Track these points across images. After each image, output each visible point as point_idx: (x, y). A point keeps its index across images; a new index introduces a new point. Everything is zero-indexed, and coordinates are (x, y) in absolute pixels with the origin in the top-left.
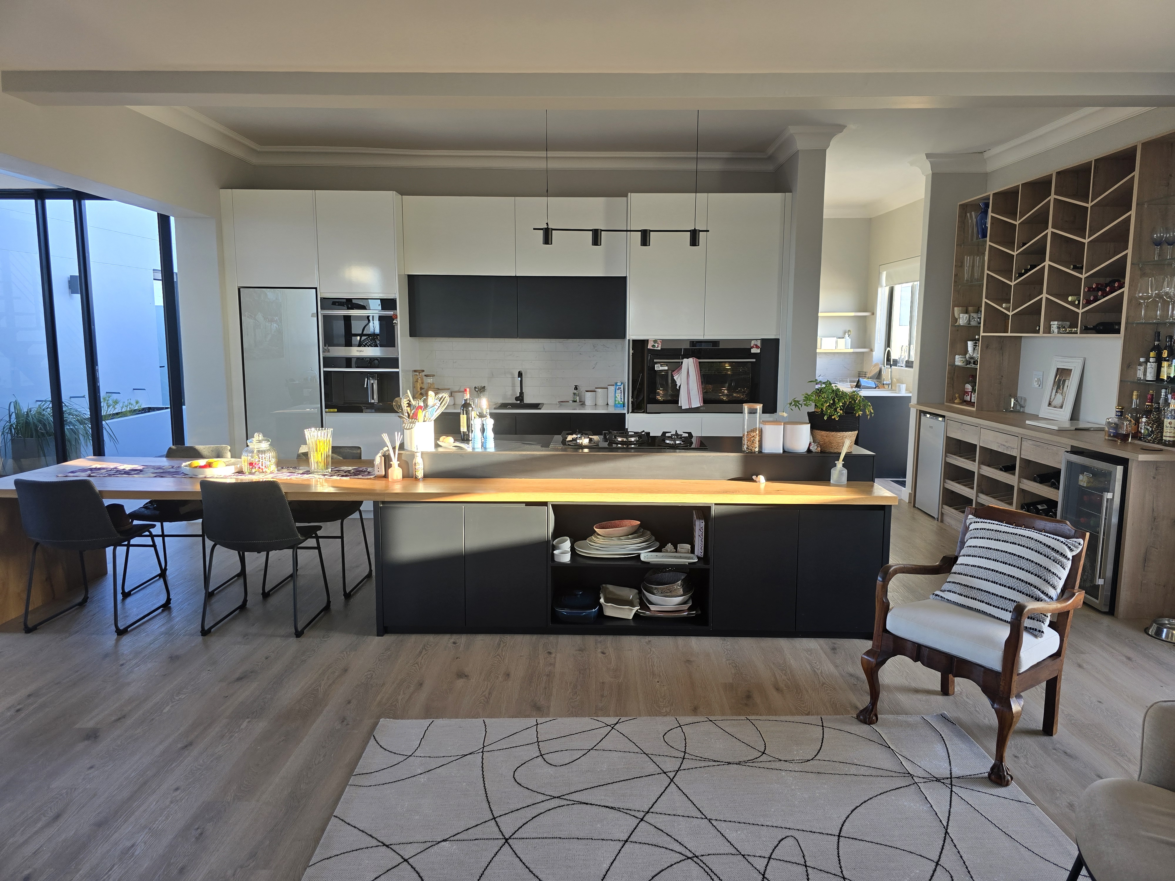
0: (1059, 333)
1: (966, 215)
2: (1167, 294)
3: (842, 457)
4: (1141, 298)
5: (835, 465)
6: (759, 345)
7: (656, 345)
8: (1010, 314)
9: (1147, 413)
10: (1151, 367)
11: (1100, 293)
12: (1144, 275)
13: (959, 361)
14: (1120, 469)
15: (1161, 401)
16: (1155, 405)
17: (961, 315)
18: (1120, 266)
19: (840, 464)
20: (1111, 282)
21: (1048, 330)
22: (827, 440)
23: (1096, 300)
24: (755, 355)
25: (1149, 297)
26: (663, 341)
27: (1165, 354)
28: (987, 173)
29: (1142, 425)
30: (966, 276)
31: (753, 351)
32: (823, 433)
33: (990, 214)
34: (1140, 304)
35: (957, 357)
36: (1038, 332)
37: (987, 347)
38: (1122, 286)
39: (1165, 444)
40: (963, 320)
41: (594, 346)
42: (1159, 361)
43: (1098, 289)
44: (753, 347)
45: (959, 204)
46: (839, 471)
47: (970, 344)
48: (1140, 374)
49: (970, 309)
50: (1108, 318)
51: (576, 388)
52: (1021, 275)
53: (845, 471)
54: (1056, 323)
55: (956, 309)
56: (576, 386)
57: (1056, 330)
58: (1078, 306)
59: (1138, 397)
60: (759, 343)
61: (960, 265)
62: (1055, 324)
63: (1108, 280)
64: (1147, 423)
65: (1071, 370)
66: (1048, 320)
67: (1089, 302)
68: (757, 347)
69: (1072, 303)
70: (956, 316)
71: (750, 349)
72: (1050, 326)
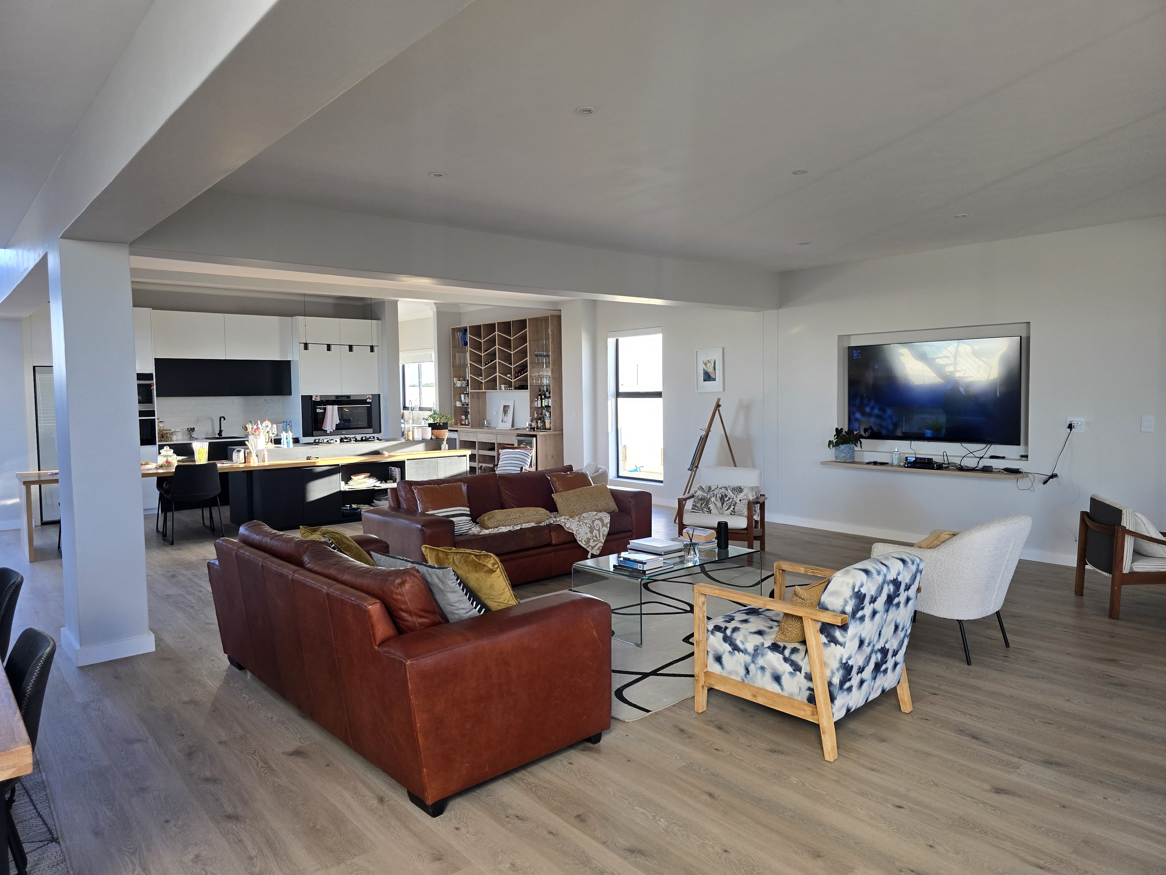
0: (505, 390)
1: (455, 333)
2: (541, 375)
3: (445, 440)
4: (534, 376)
5: (443, 443)
6: (371, 397)
7: (317, 398)
8: (483, 381)
9: (540, 419)
10: (539, 401)
11: (519, 374)
12: (533, 367)
13: (458, 404)
14: (535, 438)
15: (544, 414)
16: (542, 416)
17: (458, 382)
18: (526, 363)
19: (445, 442)
20: (523, 369)
21: (500, 389)
22: (438, 433)
23: (518, 377)
24: (369, 403)
25: (536, 376)
26: (321, 396)
27: (543, 397)
28: (460, 313)
29: (539, 424)
30: (457, 362)
31: (368, 401)
32: (436, 431)
33: (468, 335)
34: (533, 378)
35: (457, 402)
36: (496, 389)
37: (473, 397)
38: (527, 371)
39: (547, 430)
40: (459, 384)
42: (542, 399)
43: (518, 372)
44: (367, 399)
45: (450, 327)
46: (445, 445)
47: (462, 396)
48: (536, 405)
49: (461, 379)
50: (522, 383)
52: (486, 364)
53: (447, 445)
55: (454, 378)
57: (504, 389)
58: (511, 379)
59: (537, 413)
61: (454, 357)
62: (503, 386)
63: (521, 368)
64: (540, 423)
65: (509, 406)
66: (500, 384)
67: (516, 377)
68: (370, 399)
69: (509, 377)
70: (455, 382)
72: (501, 387)
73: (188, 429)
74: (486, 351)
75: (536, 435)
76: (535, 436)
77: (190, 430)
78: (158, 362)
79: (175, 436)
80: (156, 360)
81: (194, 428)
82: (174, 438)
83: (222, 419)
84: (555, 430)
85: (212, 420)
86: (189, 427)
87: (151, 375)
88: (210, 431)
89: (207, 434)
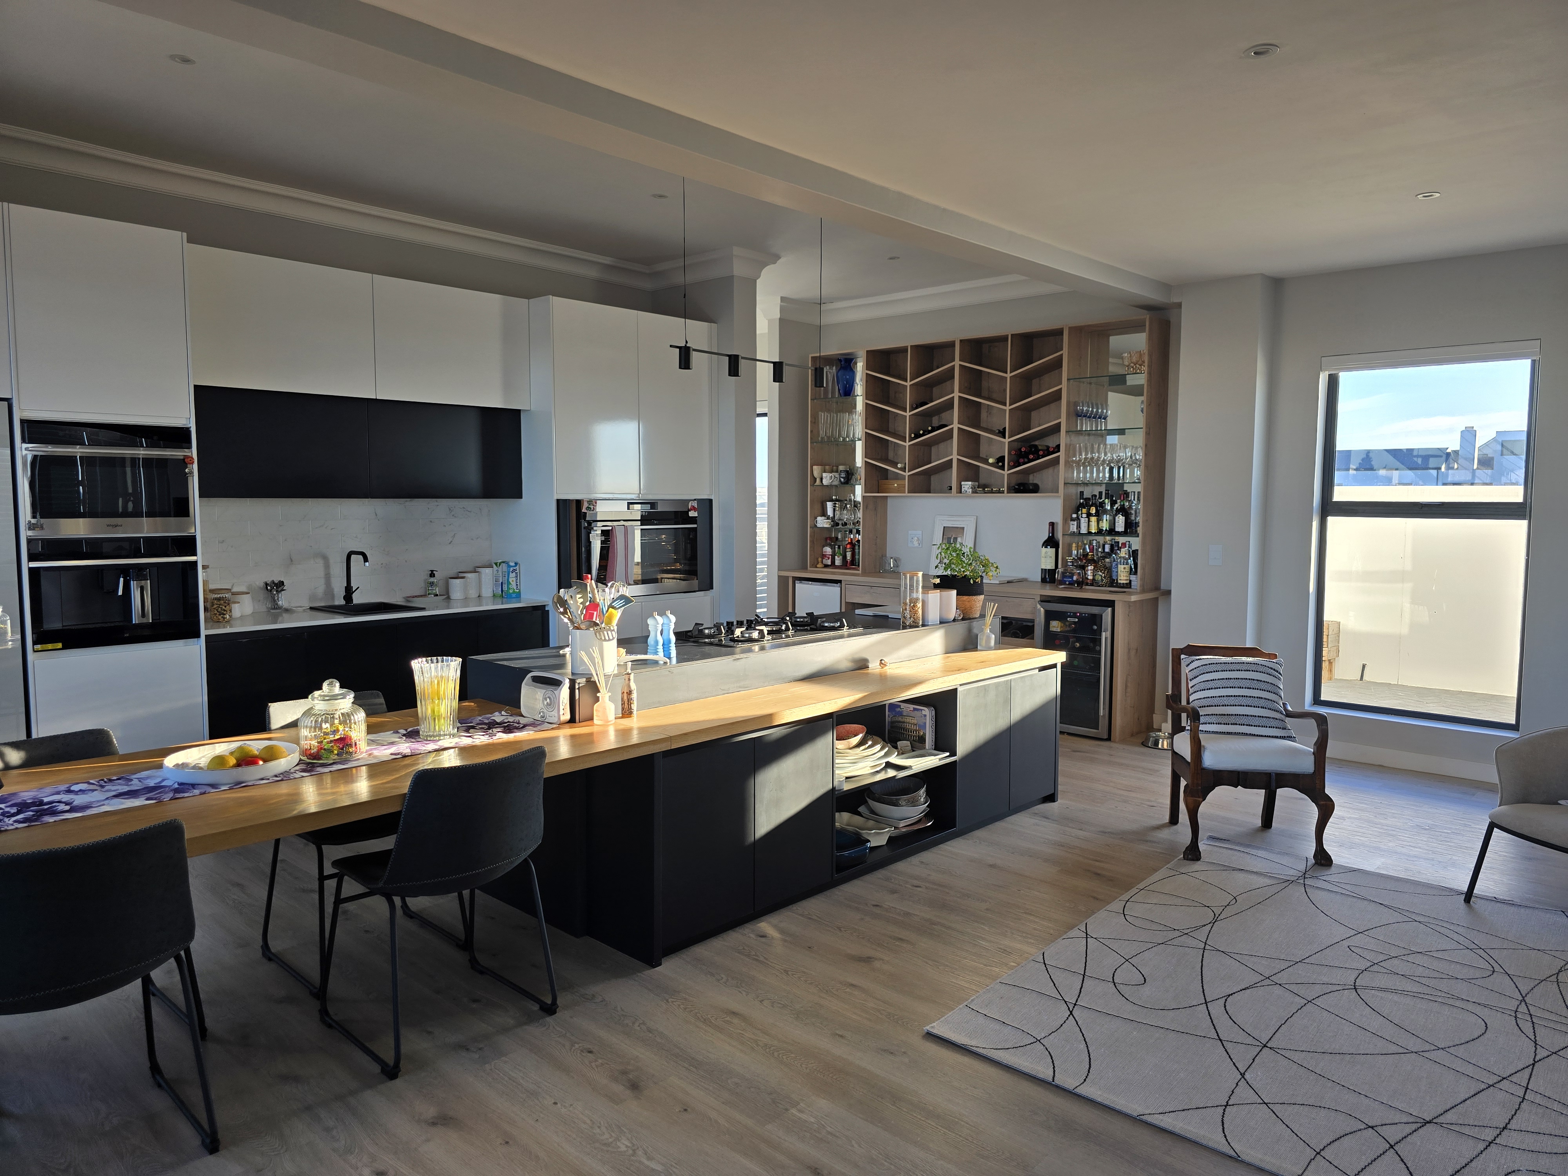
3: (989, 621)
6: (696, 506)
7: (591, 506)
8: (905, 474)
10: (1083, 521)
11: (1029, 457)
13: (822, 523)
14: (1109, 609)
19: (987, 628)
21: (960, 491)
23: (1024, 463)
24: (693, 520)
26: (598, 501)
27: (1093, 510)
29: (1090, 573)
31: (692, 514)
33: (859, 371)
37: (867, 508)
39: (1123, 588)
40: (828, 479)
41: (450, 509)
43: (1028, 454)
44: (689, 510)
45: (810, 356)
46: (987, 636)
47: (829, 505)
50: (1036, 479)
51: (432, 575)
52: (918, 436)
53: (993, 636)
54: (970, 483)
55: (815, 467)
56: (432, 571)
57: (972, 491)
58: (998, 469)
60: (695, 504)
62: (966, 485)
64: (1095, 570)
65: (962, 529)
66: (960, 481)
68: (694, 509)
69: (992, 466)
71: (687, 512)
72: (961, 486)
73: (267, 584)
74: (916, 408)
75: (1113, 602)
76: (1111, 604)
77: (272, 588)
78: (203, 394)
79: (237, 605)
80: (196, 387)
81: (282, 583)
82: (237, 610)
83: (356, 560)
84: (1143, 591)
85: (325, 558)
86: (269, 581)
87: (186, 432)
88: (321, 590)
89: (312, 597)
